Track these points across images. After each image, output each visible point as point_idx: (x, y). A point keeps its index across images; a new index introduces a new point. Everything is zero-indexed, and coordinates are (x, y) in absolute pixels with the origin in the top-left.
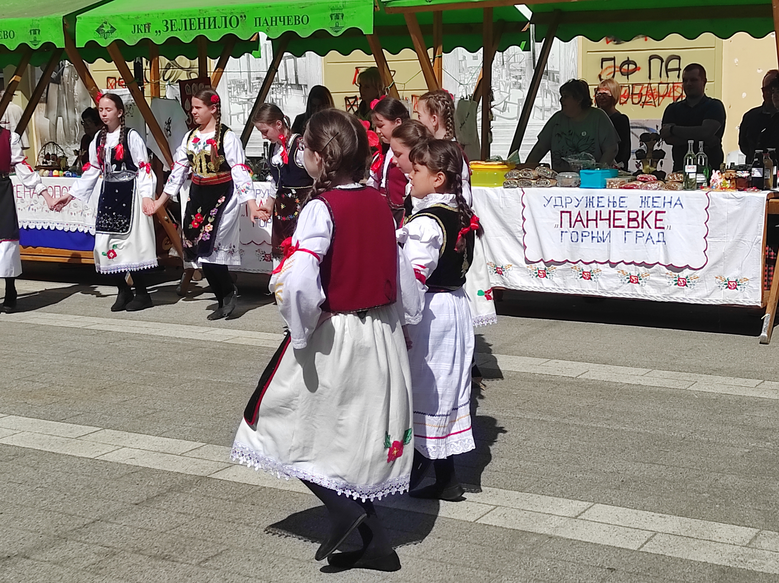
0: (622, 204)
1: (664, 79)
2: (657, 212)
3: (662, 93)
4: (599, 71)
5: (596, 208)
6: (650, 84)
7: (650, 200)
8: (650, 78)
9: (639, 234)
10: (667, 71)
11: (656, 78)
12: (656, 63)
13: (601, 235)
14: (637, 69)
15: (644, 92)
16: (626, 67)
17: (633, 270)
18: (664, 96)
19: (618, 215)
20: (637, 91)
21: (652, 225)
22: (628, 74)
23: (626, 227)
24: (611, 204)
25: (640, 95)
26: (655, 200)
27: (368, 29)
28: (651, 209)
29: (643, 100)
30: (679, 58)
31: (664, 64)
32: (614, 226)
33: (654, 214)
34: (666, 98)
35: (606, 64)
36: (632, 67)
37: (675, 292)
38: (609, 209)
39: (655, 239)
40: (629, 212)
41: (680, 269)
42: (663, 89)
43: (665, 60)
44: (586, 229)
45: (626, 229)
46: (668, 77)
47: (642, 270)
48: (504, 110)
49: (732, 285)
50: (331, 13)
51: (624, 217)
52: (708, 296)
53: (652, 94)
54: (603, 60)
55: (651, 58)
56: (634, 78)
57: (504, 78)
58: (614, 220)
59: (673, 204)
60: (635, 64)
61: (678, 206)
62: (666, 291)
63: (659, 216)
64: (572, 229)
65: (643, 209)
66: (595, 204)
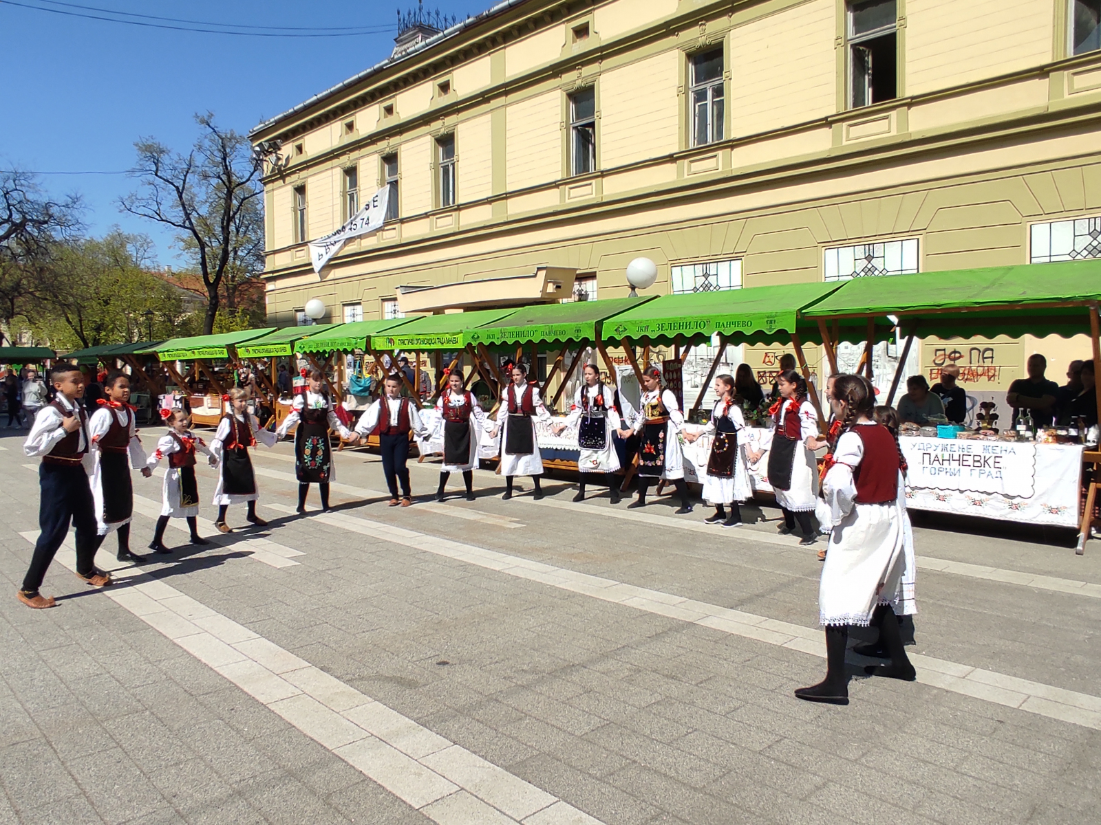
0: (969, 450)
2: (996, 457)
3: (979, 373)
4: (934, 357)
5: (949, 452)
6: (971, 367)
7: (990, 448)
8: (971, 363)
9: (982, 472)
10: (984, 358)
11: (975, 364)
12: (975, 353)
13: (952, 470)
14: (961, 357)
16: (953, 355)
17: (977, 496)
18: (981, 375)
19: (965, 458)
21: (992, 465)
23: (972, 466)
24: (961, 450)
26: (994, 448)
27: (792, 330)
28: (991, 454)
29: (966, 377)
30: (992, 350)
31: (981, 354)
32: (963, 465)
33: (993, 458)
34: (983, 377)
35: (938, 353)
36: (957, 355)
37: (1009, 513)
38: (959, 453)
39: (994, 475)
40: (974, 456)
41: (1013, 497)
42: (980, 370)
43: (982, 351)
44: (941, 466)
45: (971, 467)
46: (984, 362)
47: (984, 496)
49: (1054, 511)
50: (767, 319)
51: (970, 459)
52: (1035, 518)
53: (972, 374)
54: (937, 350)
55: (972, 349)
58: (963, 460)
59: (1008, 451)
60: (959, 353)
61: (1012, 453)
62: (1002, 512)
63: (997, 460)
64: (931, 466)
65: (985, 454)
66: (949, 449)
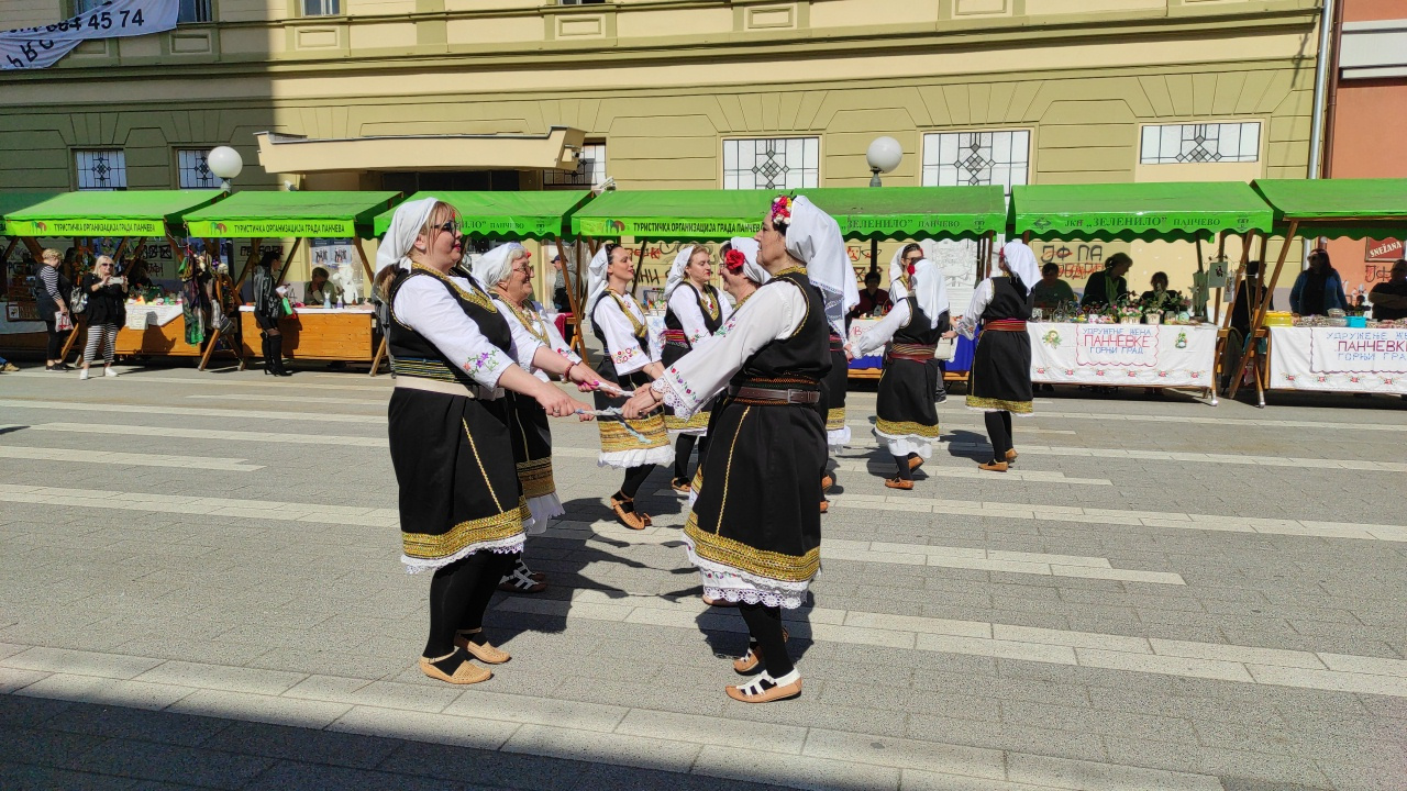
1: (1089, 261)
8: (1079, 260)
10: (1092, 255)
11: (1083, 261)
12: (1084, 250)
14: (1069, 254)
15: (1074, 269)
20: (1069, 268)
22: (1063, 257)
25: (1072, 271)
29: (1073, 274)
30: (1100, 247)
31: (1090, 251)
35: (1047, 250)
43: (1090, 248)
46: (1092, 260)
48: (966, 279)
53: (1080, 270)
54: (1045, 247)
55: (1081, 246)
56: (1067, 260)
57: (968, 257)
60: (1068, 250)
